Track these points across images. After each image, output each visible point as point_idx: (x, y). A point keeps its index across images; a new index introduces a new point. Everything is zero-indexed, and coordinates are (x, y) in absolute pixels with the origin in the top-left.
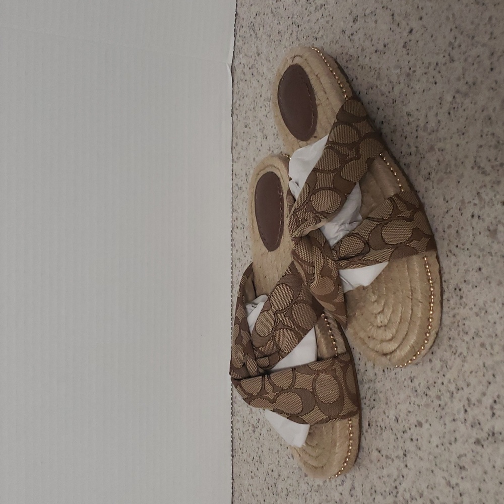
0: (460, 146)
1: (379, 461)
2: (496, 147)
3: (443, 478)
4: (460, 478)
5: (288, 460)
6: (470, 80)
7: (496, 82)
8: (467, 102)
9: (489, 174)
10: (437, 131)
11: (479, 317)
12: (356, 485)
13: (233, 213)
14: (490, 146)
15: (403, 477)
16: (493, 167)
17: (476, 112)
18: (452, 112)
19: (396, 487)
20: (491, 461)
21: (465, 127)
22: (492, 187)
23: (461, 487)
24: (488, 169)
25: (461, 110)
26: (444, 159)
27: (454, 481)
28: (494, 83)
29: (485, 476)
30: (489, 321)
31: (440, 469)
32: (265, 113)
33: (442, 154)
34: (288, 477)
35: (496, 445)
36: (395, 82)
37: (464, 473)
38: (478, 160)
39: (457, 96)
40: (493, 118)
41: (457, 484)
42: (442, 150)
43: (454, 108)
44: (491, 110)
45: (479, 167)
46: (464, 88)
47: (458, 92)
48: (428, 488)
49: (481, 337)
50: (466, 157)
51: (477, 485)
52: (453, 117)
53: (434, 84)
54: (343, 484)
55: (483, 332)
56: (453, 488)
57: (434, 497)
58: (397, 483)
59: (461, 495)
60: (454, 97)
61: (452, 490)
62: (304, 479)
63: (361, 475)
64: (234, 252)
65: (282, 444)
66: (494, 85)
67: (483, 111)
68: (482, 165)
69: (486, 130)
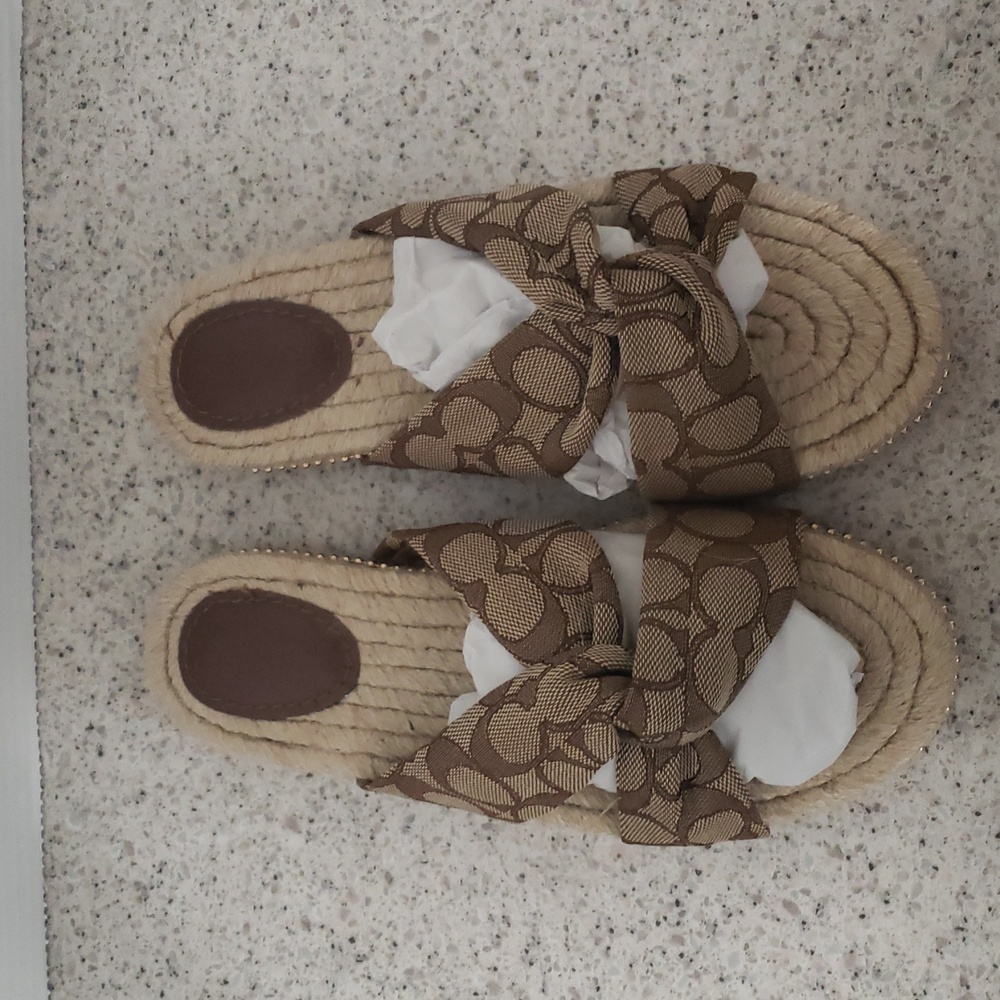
0: (831, 143)
1: (619, 856)
2: (927, 145)
3: (819, 844)
4: (867, 832)
5: (288, 939)
6: (853, 15)
7: (921, 19)
8: (845, 57)
9: (913, 199)
10: (766, 114)
11: (901, 488)
12: (544, 932)
13: (32, 333)
14: (913, 144)
15: (699, 873)
16: (922, 184)
17: (871, 76)
18: (805, 76)
19: (678, 903)
20: (951, 773)
21: (843, 107)
22: (924, 223)
23: (869, 850)
24: (910, 187)
25: (830, 73)
26: (789, 172)
27: (849, 844)
28: (917, 21)
29: (935, 809)
30: (928, 492)
31: (809, 826)
32: (166, 73)
33: (782, 163)
34: (289, 983)
35: (962, 739)
36: (632, 10)
37: (877, 819)
38: (882, 170)
39: (816, 43)
40: (916, 89)
41: (860, 848)
42: (782, 155)
43: (811, 69)
44: (910, 72)
45: (886, 186)
46: (837, 30)
47: (818, 35)
48: (775, 877)
49: (911, 527)
50: (851, 166)
51: (915, 833)
52: (808, 86)
53: (751, 20)
54: (498, 944)
55: (915, 515)
56: (848, 858)
57: (794, 894)
58: (681, 893)
59: (871, 867)
60: (809, 46)
61: (845, 863)
62: (352, 971)
63: (563, 905)
64: (41, 437)
65: (264, 902)
66: (914, 25)
67: (889, 75)
68: (894, 182)
69: (898, 113)
